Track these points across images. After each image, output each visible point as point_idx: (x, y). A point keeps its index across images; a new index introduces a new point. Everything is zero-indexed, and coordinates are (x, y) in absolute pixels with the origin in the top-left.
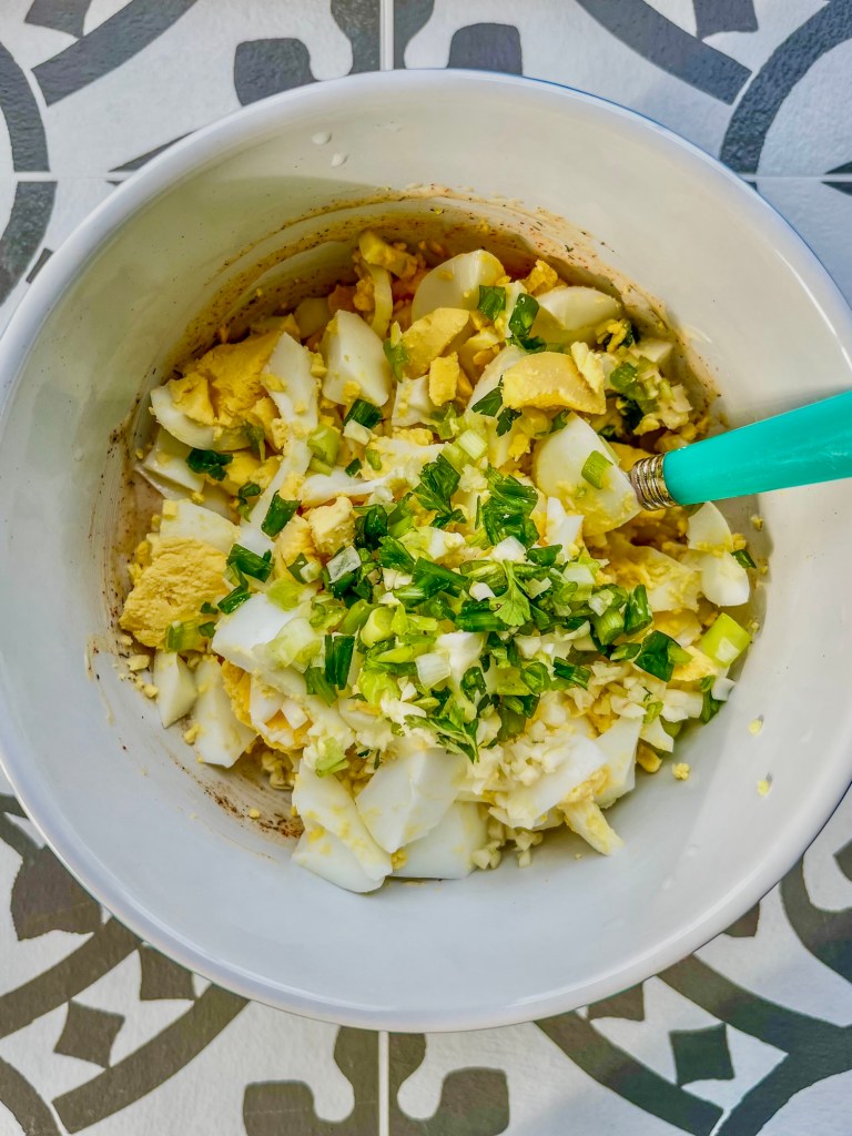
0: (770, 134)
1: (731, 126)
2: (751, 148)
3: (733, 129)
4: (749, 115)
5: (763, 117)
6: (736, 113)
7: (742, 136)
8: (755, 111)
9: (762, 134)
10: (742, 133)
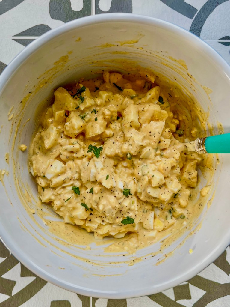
0: (203, 28)
1: (192, 25)
2: (198, 32)
3: (192, 27)
4: (197, 22)
5: (201, 23)
6: (193, 21)
8: (199, 21)
9: (201, 28)
10: (195, 27)
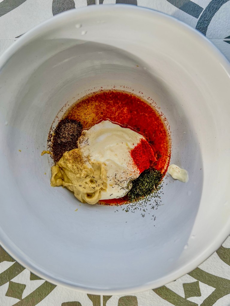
0: (209, 27)
1: (198, 24)
2: (203, 31)
4: (203, 21)
5: (207, 22)
6: (199, 21)
7: (201, 28)
8: (205, 20)
9: (207, 27)
10: (201, 26)
